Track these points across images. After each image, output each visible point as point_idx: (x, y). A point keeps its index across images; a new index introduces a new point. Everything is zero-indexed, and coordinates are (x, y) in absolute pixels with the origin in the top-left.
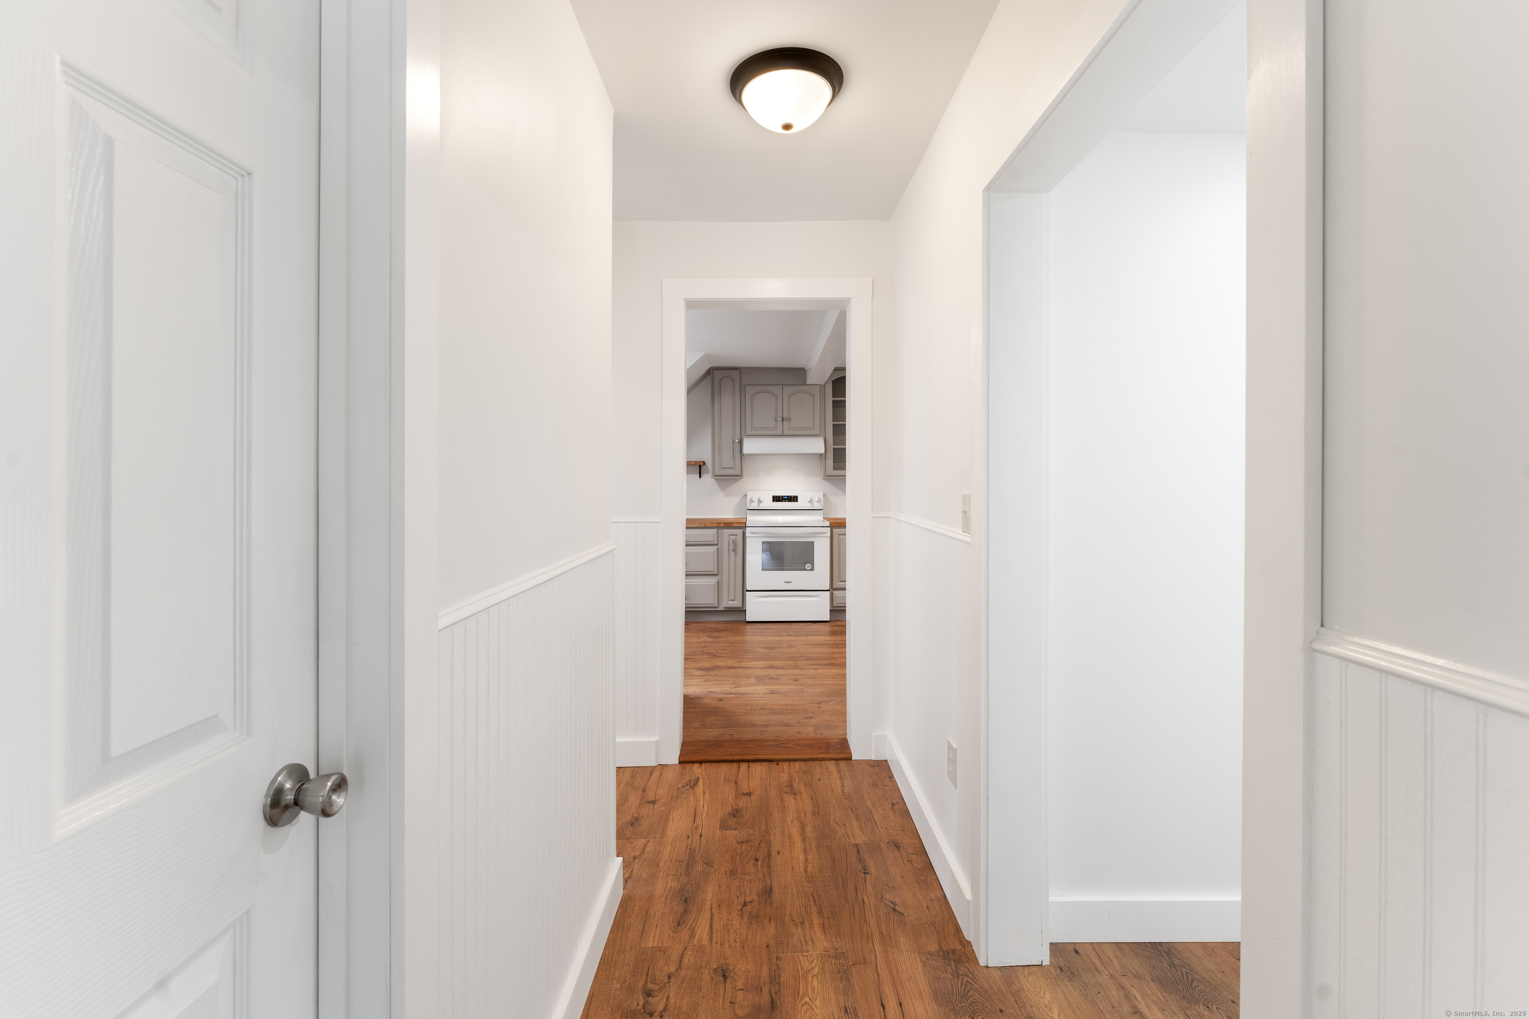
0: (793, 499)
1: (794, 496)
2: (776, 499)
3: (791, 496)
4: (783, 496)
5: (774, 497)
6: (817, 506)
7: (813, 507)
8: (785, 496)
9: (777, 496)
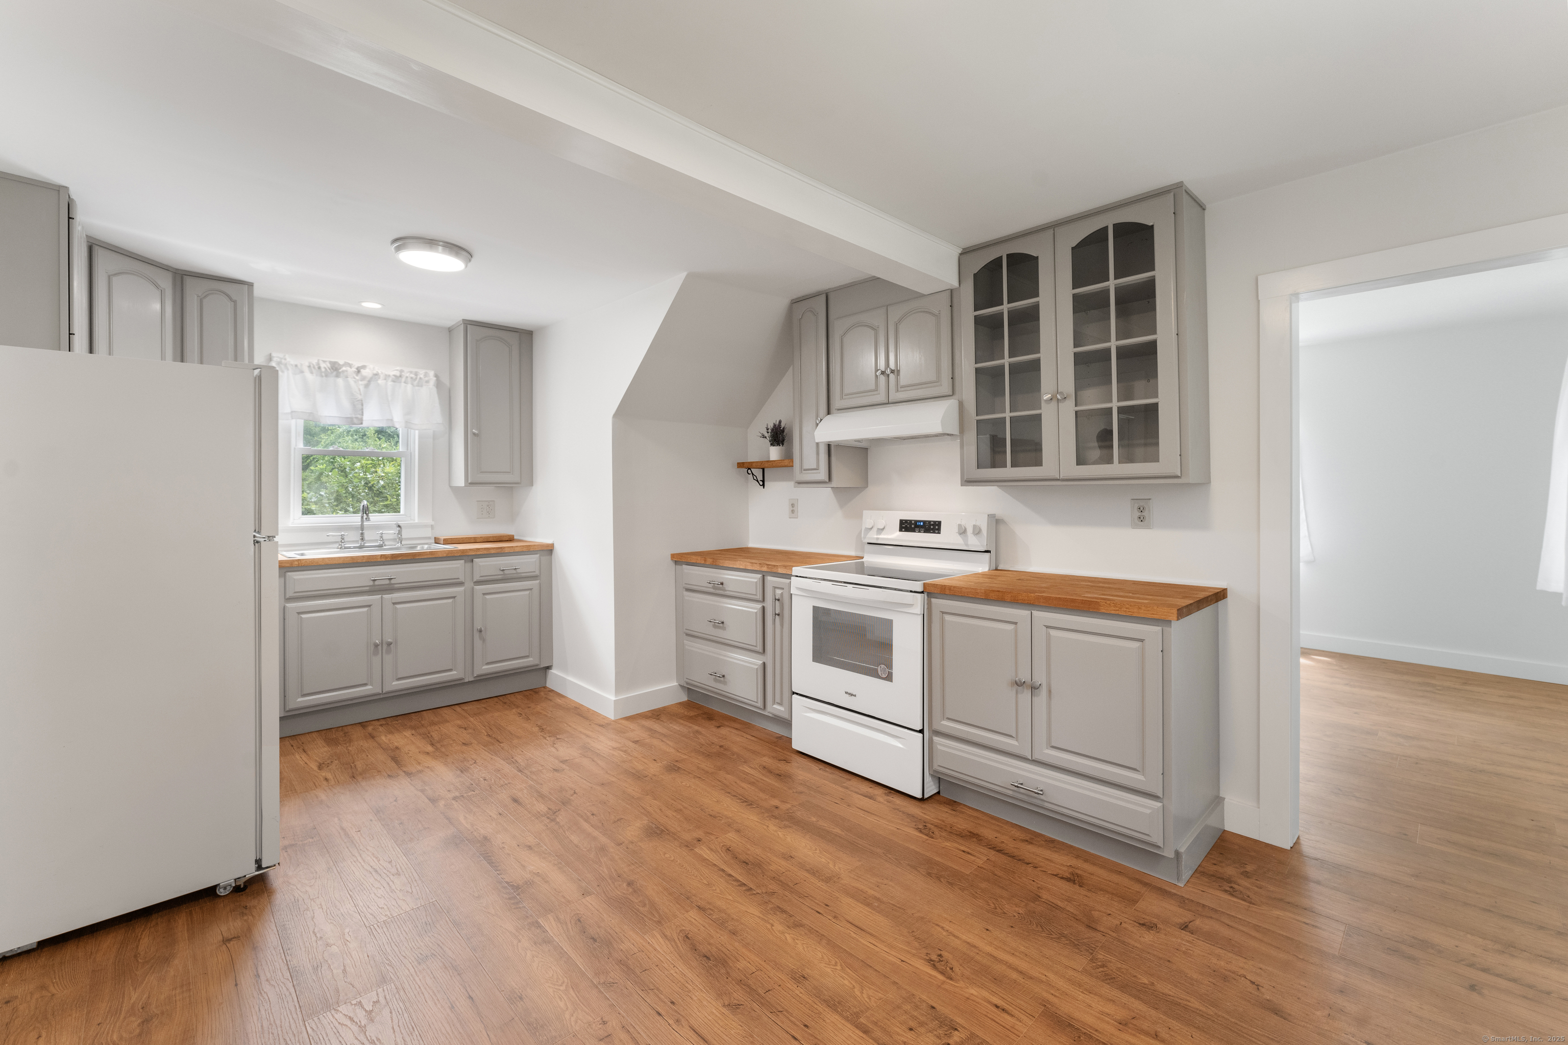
0: (933, 527)
1: (935, 522)
2: (907, 526)
3: (930, 522)
4: (916, 521)
5: (901, 521)
6: (975, 543)
7: (967, 545)
8: (920, 521)
9: (906, 521)
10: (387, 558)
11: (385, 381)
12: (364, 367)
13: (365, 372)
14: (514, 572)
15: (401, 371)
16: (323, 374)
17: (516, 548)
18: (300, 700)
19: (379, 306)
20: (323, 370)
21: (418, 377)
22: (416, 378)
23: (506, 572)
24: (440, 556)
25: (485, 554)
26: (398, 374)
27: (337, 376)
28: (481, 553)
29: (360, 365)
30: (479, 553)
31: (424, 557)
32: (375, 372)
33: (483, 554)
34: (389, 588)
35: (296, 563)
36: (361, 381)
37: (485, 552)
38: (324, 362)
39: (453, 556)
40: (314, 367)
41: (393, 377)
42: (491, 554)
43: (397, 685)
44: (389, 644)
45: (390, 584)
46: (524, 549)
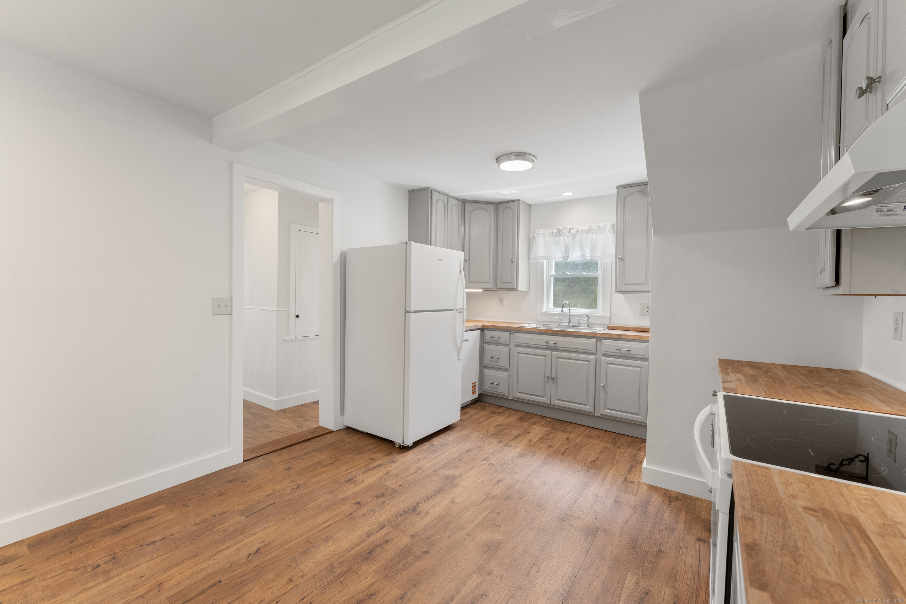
10: (554, 332)
11: (582, 234)
12: (572, 228)
13: (573, 231)
14: (628, 352)
15: (590, 227)
16: (555, 236)
17: (630, 337)
18: (517, 394)
19: (571, 194)
20: (554, 233)
21: (600, 228)
22: (599, 229)
23: (622, 352)
24: (581, 335)
25: (608, 338)
26: (588, 228)
27: (560, 236)
28: (606, 336)
29: (569, 227)
30: (604, 336)
31: (572, 334)
32: (577, 230)
33: (606, 337)
34: (553, 348)
35: (517, 329)
36: (571, 236)
37: (608, 336)
38: (555, 229)
39: (587, 336)
40: (551, 233)
41: (587, 231)
42: (612, 338)
43: (557, 402)
44: (554, 379)
45: (555, 346)
46: (637, 338)
